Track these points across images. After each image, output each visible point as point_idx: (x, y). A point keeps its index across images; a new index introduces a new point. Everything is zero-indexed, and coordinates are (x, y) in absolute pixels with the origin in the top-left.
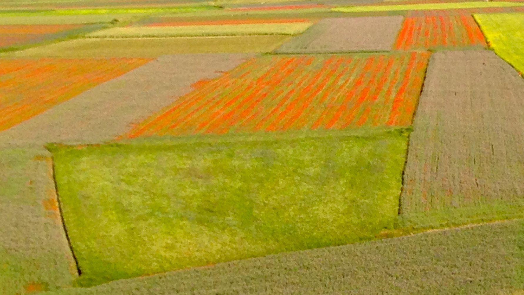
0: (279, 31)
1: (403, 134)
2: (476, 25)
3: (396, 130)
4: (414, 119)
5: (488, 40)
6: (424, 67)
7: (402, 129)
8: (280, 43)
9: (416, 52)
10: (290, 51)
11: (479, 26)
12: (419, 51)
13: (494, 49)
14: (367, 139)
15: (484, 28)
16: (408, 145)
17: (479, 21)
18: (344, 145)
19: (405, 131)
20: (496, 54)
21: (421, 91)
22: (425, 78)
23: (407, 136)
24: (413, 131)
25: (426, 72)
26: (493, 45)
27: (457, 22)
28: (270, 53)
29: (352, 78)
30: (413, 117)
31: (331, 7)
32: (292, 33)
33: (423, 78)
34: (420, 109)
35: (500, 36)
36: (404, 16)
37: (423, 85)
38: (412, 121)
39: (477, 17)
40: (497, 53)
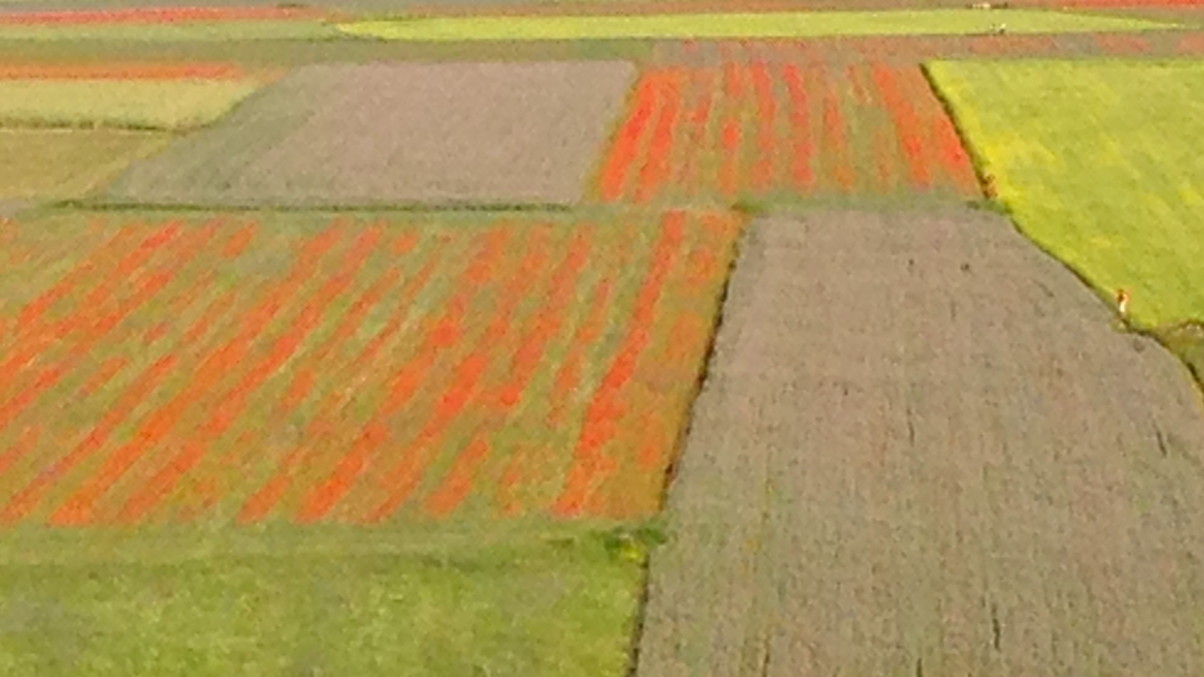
0: (118, 113)
1: (624, 555)
2: (939, 108)
3: (593, 535)
4: (671, 489)
5: (987, 172)
6: (718, 275)
7: (619, 530)
8: (121, 163)
9: (683, 213)
10: (159, 196)
11: (949, 110)
12: (696, 210)
13: (1014, 207)
14: (470, 568)
15: (968, 119)
16: (645, 598)
17: (949, 91)
18: (377, 592)
19: (632, 539)
20: (1019, 230)
21: (703, 377)
22: (719, 321)
23: (641, 560)
24: (662, 540)
25: (724, 297)
26: (1005, 192)
27: (859, 91)
28: (78, 205)
29: (415, 314)
30: (666, 485)
31: (333, 19)
32: (172, 122)
33: (710, 323)
34: (694, 449)
35: (1036, 156)
36: (637, 62)
37: (710, 352)
38: (663, 497)
39: (939, 70)
40: (1024, 223)
